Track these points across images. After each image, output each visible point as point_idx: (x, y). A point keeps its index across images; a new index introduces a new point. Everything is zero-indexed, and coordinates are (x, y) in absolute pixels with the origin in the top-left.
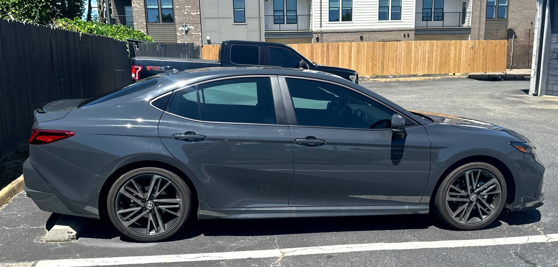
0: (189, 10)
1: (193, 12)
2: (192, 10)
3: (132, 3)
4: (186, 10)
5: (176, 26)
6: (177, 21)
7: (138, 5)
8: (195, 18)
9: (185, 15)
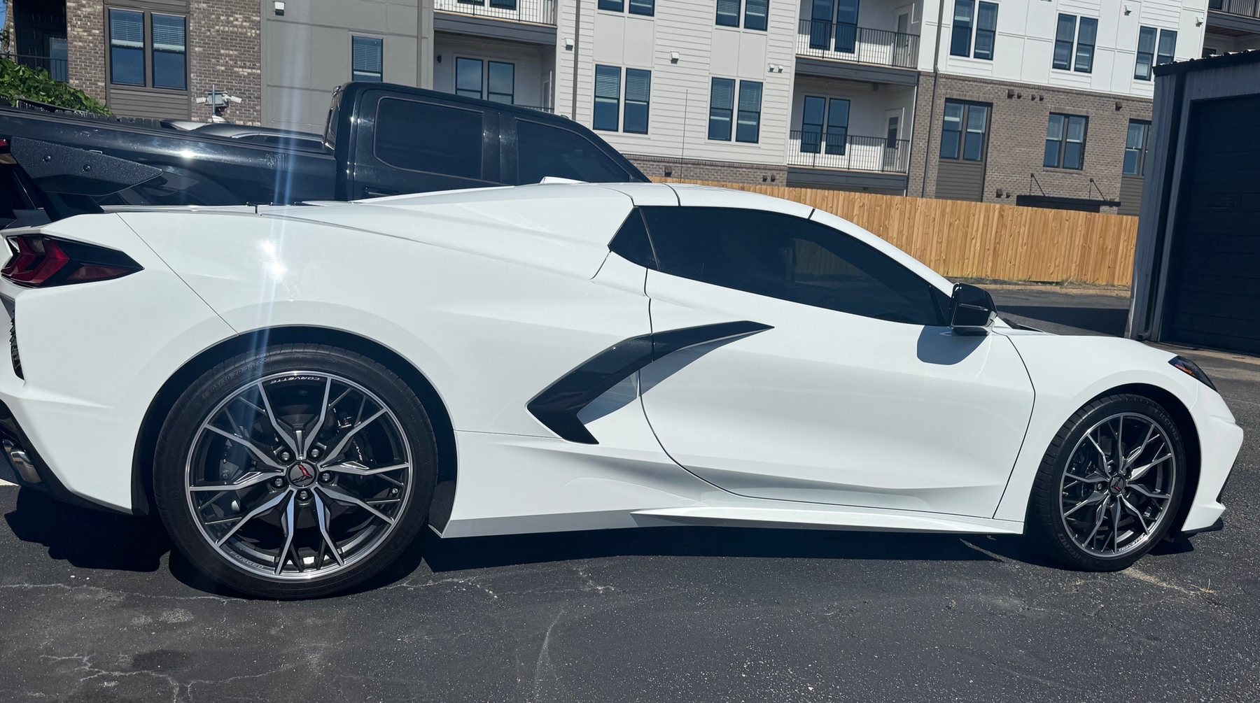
0: (231, 60)
1: (241, 67)
2: (239, 63)
3: (69, 25)
4: (221, 61)
5: (192, 98)
6: (196, 86)
7: (85, 34)
8: (247, 82)
9: (219, 73)
